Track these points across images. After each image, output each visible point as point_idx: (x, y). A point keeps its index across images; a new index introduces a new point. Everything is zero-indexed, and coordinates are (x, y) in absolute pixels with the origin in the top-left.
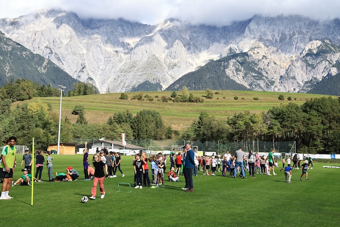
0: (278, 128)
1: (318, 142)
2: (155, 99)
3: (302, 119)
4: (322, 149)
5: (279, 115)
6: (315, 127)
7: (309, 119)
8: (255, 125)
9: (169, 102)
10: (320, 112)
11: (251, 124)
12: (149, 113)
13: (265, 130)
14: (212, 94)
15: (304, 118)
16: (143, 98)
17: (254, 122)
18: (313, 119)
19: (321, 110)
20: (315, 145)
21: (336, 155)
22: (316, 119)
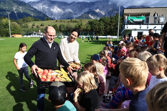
0: (90, 27)
1: (102, 32)
2: (66, 21)
3: (98, 24)
4: (104, 34)
5: (91, 23)
6: (101, 26)
7: (100, 24)
8: (82, 26)
9: (70, 22)
10: (104, 22)
11: (81, 26)
12: (62, 25)
13: (85, 28)
14: (82, 20)
15: (98, 23)
16: (62, 21)
17: (81, 25)
18: (101, 24)
19: (104, 21)
20: (101, 33)
21: (107, 36)
22: (102, 24)
